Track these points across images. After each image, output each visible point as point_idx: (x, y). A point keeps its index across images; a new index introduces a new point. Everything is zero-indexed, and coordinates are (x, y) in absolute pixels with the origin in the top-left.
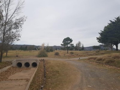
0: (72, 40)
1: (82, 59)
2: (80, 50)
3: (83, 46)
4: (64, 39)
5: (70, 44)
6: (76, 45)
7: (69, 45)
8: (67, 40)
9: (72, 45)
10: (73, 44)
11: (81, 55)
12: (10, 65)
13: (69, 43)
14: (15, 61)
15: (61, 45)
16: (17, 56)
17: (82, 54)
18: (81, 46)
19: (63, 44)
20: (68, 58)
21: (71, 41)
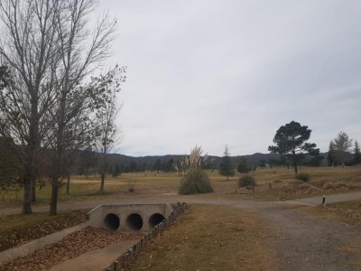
0: (310, 131)
1: (333, 205)
2: (349, 164)
3: (357, 150)
4: (278, 129)
5: (303, 145)
6: (332, 146)
7: (298, 150)
8: (292, 133)
9: (308, 147)
10: (314, 145)
11: (338, 183)
12: (79, 222)
13: (298, 142)
14: (97, 211)
15: (270, 148)
16: (131, 190)
17: (342, 182)
18: (351, 149)
19: (275, 145)
20: (281, 199)
21: (305, 133)
